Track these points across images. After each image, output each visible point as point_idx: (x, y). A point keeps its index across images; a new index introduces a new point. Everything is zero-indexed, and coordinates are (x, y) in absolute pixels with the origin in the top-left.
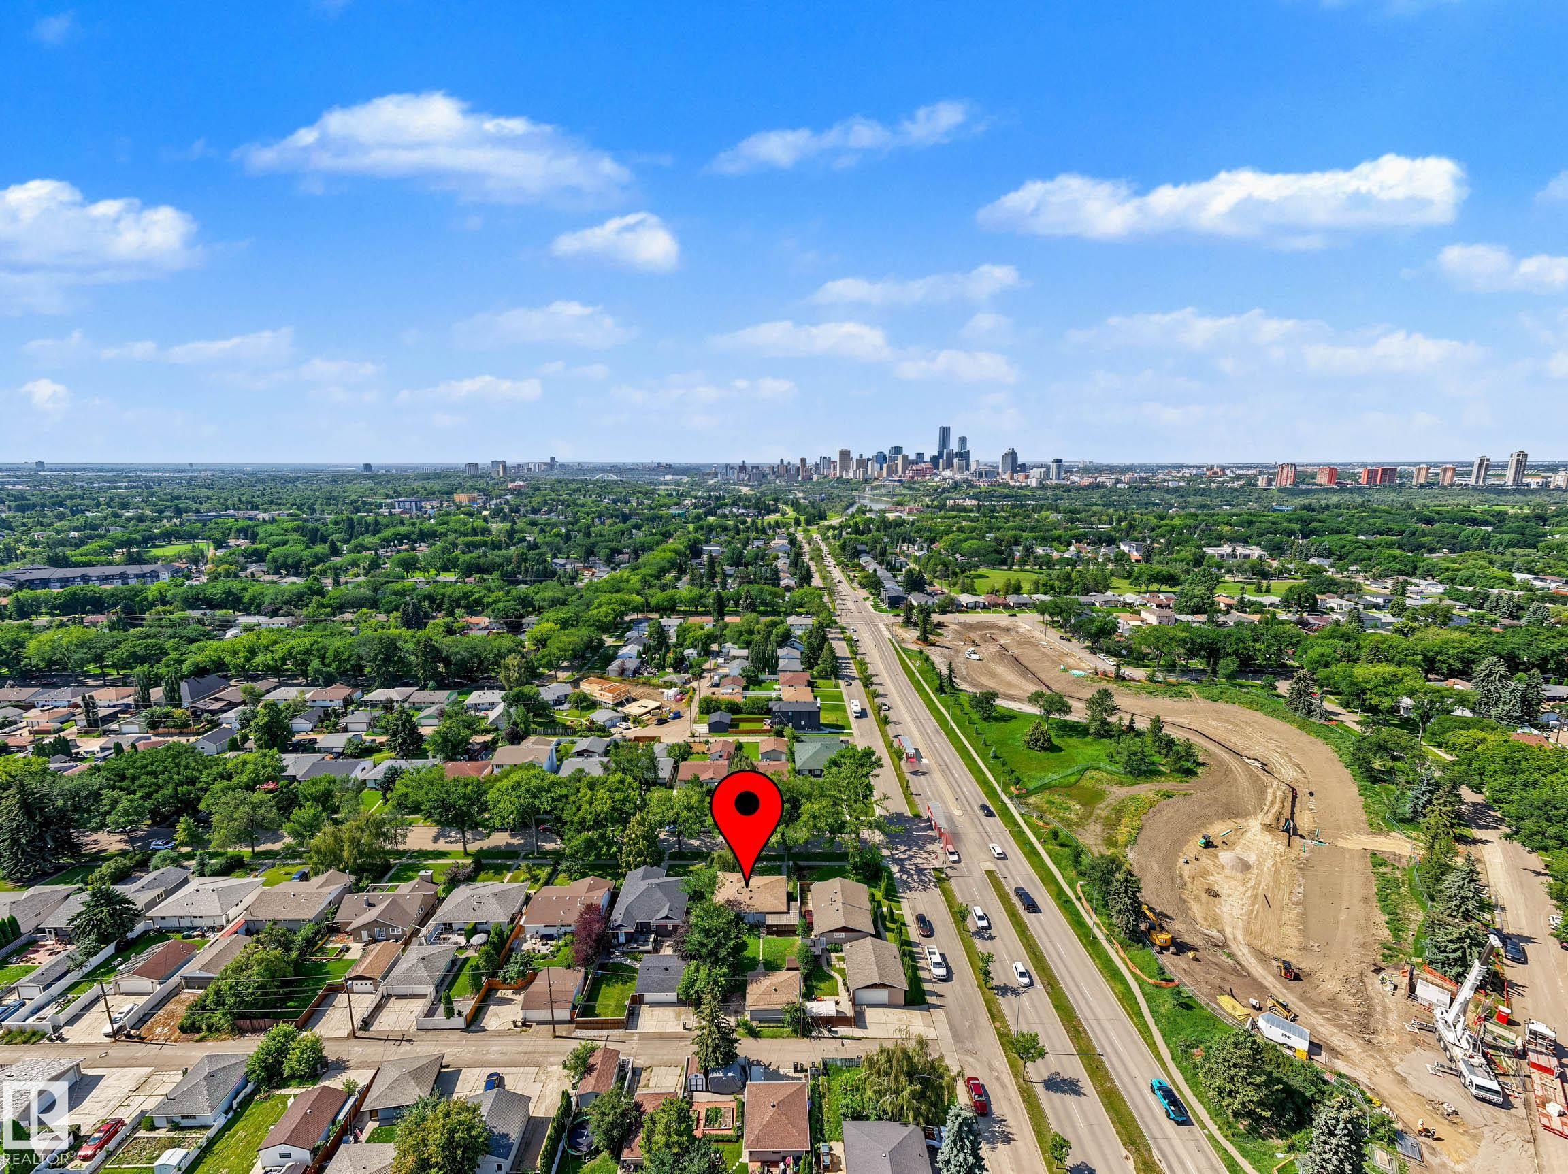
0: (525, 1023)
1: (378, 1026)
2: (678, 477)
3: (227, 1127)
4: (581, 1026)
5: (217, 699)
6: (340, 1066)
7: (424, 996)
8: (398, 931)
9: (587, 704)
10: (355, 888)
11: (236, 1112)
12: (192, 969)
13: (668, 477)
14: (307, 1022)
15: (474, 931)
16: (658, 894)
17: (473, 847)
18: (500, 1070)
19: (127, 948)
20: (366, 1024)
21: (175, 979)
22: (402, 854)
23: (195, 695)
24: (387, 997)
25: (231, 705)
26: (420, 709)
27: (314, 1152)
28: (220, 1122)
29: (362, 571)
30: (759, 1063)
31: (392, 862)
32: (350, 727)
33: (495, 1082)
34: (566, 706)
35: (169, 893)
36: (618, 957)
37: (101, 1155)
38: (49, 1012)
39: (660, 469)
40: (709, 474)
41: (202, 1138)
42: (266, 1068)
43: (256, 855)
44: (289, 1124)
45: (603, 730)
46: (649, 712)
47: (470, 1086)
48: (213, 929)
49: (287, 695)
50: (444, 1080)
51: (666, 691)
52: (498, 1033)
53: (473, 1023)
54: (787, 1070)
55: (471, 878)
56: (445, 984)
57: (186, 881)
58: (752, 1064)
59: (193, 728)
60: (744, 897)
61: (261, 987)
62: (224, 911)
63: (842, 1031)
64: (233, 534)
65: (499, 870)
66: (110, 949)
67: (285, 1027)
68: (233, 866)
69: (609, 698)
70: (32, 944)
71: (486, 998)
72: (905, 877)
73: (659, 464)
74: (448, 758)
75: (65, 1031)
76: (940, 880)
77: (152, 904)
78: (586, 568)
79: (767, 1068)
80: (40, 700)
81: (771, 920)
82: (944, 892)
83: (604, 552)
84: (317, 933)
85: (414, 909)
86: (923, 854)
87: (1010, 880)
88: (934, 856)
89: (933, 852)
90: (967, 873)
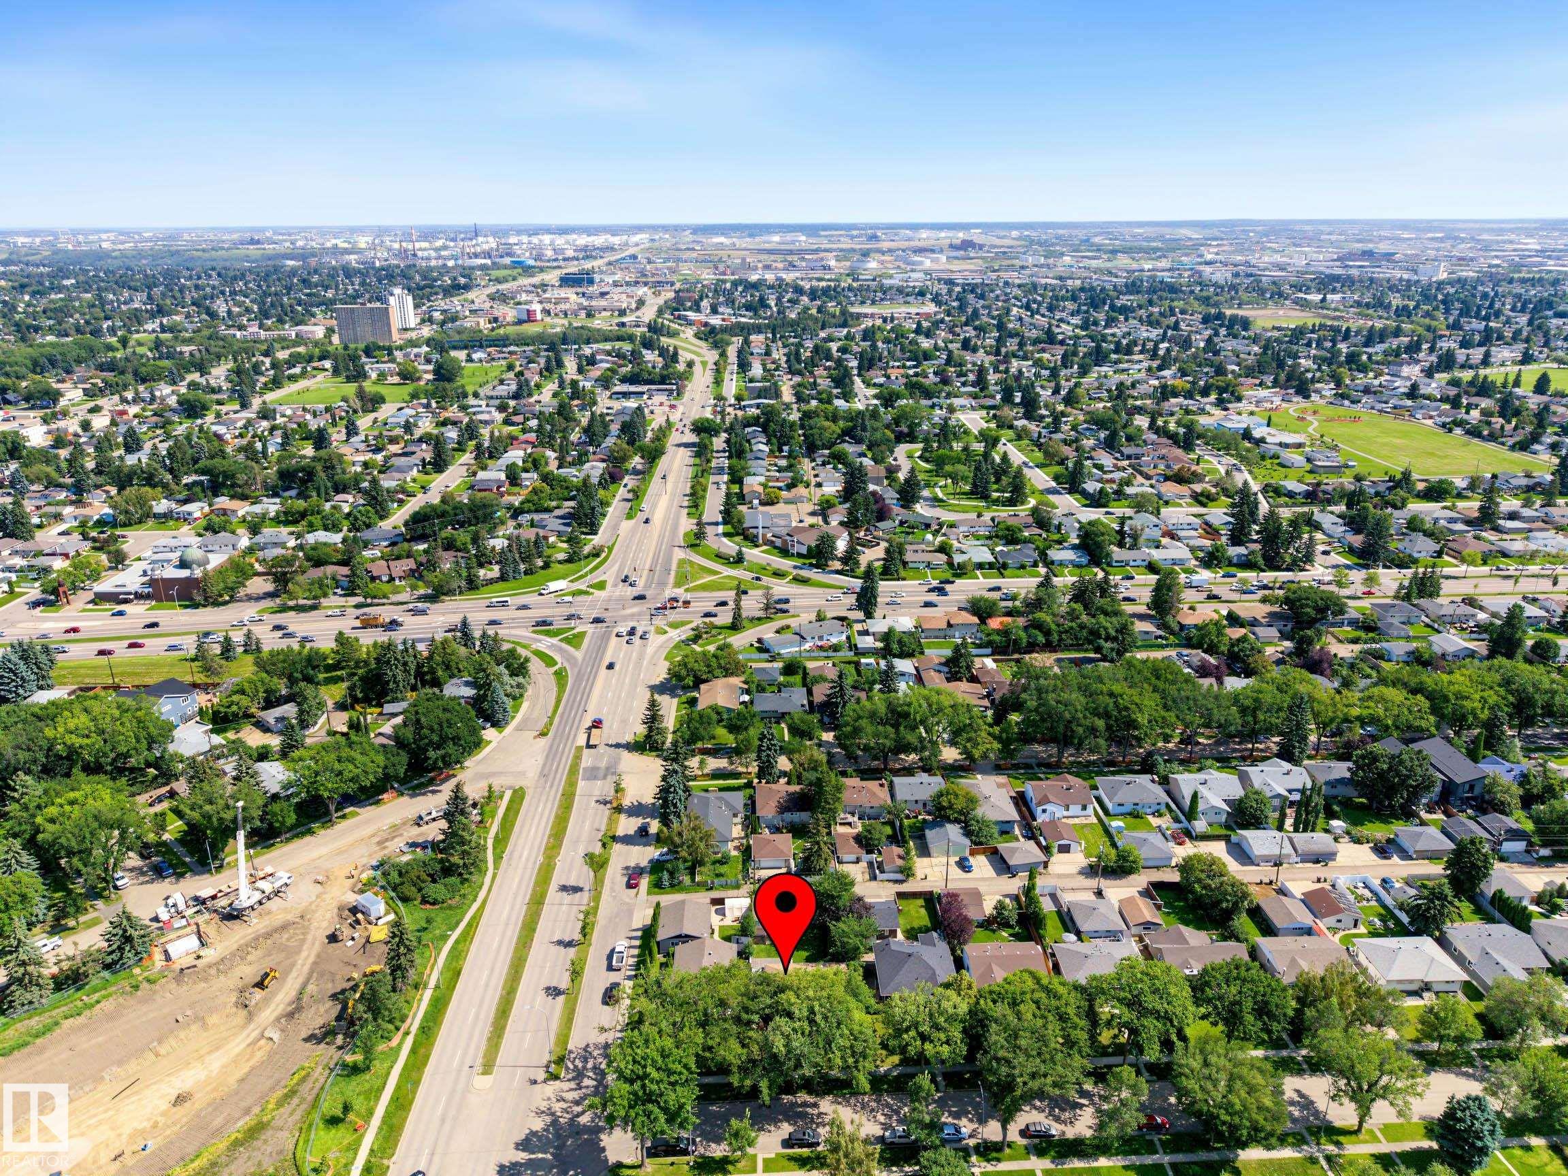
76: (561, 1061)
86: (558, 1107)
87: (469, 1063)
88: (543, 1105)
89: (540, 1113)
90: (519, 1071)
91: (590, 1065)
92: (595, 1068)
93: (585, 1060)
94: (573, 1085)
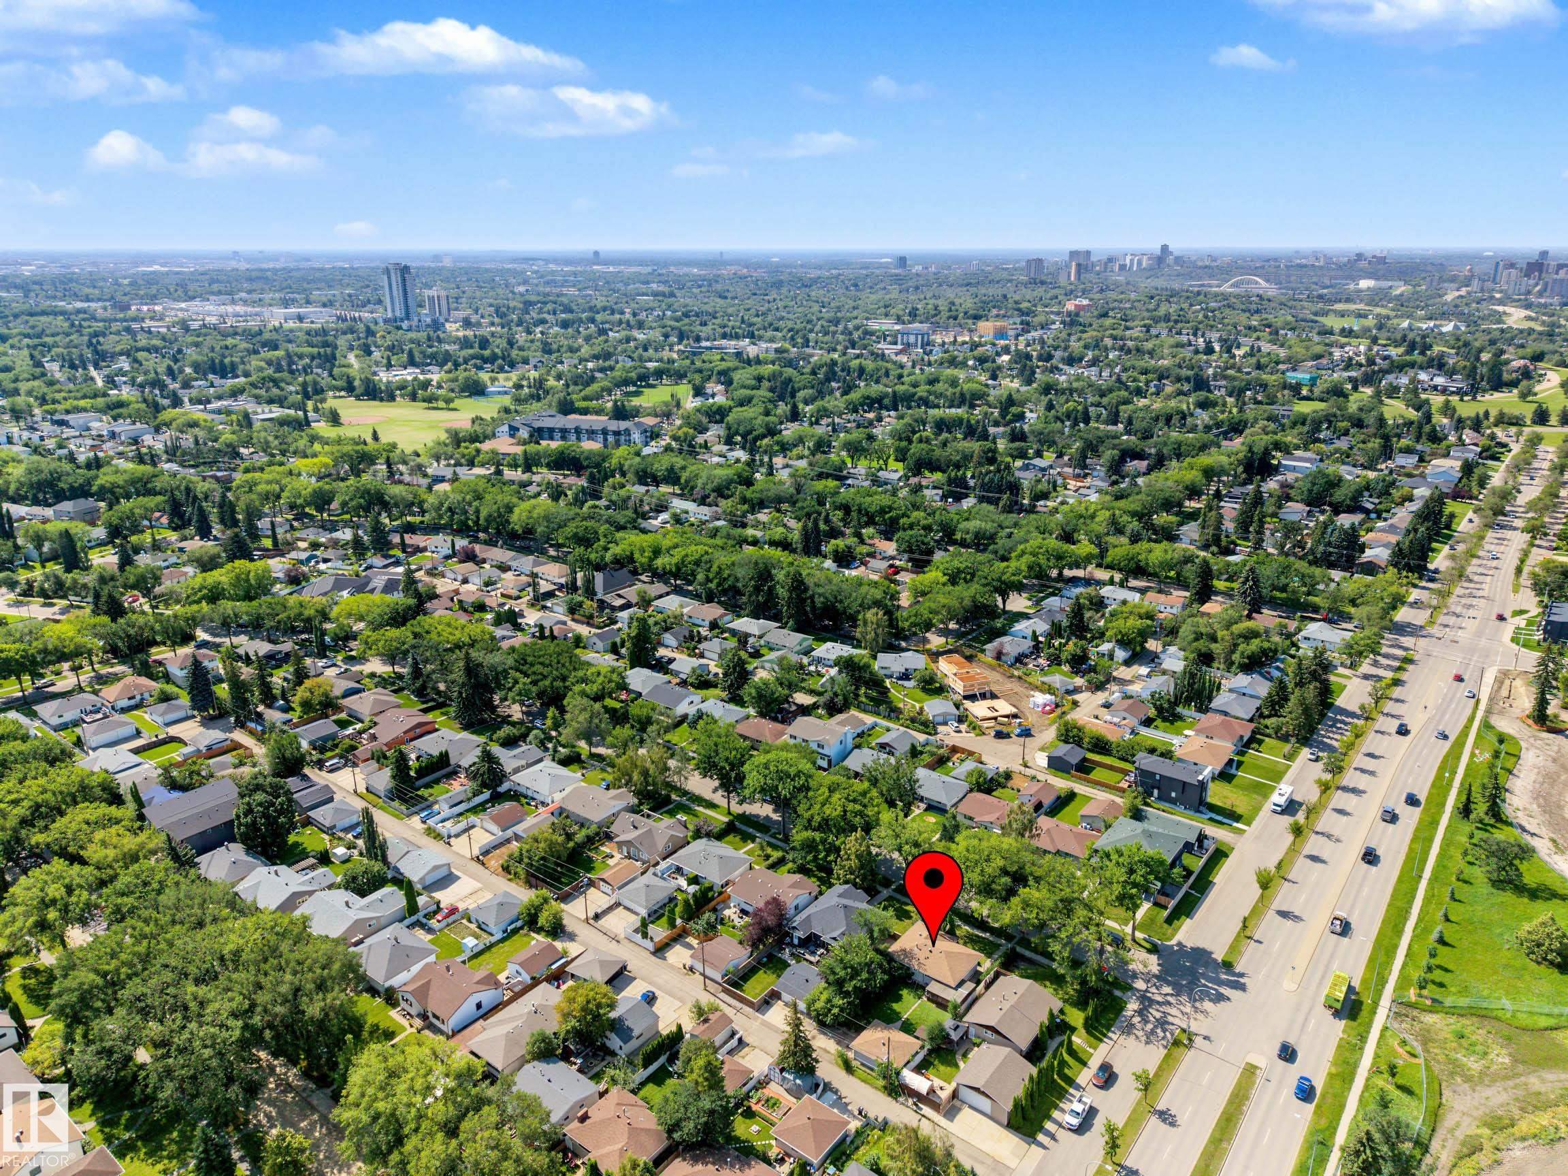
0: (691, 969)
1: (602, 922)
2: (1385, 284)
3: (502, 940)
4: (725, 991)
5: (620, 596)
6: (572, 937)
7: (636, 914)
8: (645, 857)
9: (932, 686)
10: (634, 810)
11: (509, 935)
12: (519, 829)
13: (1364, 284)
14: (565, 898)
15: (694, 880)
16: (841, 914)
17: (737, 809)
18: (657, 993)
19: (497, 798)
20: (597, 917)
21: (509, 833)
22: (685, 793)
23: (608, 588)
24: (618, 904)
25: (627, 606)
26: (771, 649)
27: (533, 978)
28: (499, 936)
29: (806, 452)
30: (836, 1092)
31: (674, 797)
32: (707, 654)
33: (650, 999)
34: (910, 684)
35: (529, 765)
36: (786, 954)
37: (444, 923)
38: (448, 824)
39: (1357, 265)
40: (1453, 279)
41: (489, 940)
42: (529, 915)
43: (593, 756)
44: (524, 954)
45: (928, 726)
46: (995, 718)
47: (633, 992)
48: (543, 803)
49: (672, 604)
50: (619, 977)
51: (1037, 694)
52: (672, 967)
53: (660, 950)
54: (854, 1108)
55: (720, 836)
56: (655, 915)
57: (540, 760)
58: (831, 1090)
59: (597, 620)
60: (921, 955)
61: (543, 858)
62: (551, 793)
63: (926, 1110)
64: (714, 378)
65: (746, 838)
66: (486, 795)
67: (545, 892)
68: (570, 760)
69: (959, 687)
70: (453, 774)
71: (678, 938)
72: (1136, 1020)
73: (1360, 256)
74: (762, 715)
75: (453, 841)
76: (1177, 1043)
77: (517, 771)
78: (1077, 477)
79: (840, 1098)
80: (514, 564)
81: (933, 988)
82: (1167, 1056)
83: (1109, 454)
84: (597, 834)
85: (661, 844)
86: (1188, 1009)
87: (1271, 1087)
88: (1200, 1016)
89: (1204, 1012)
90: (1220, 1053)
91: (1149, 1027)
92: (1146, 1022)
93: (1153, 1032)
94: (1170, 1019)
